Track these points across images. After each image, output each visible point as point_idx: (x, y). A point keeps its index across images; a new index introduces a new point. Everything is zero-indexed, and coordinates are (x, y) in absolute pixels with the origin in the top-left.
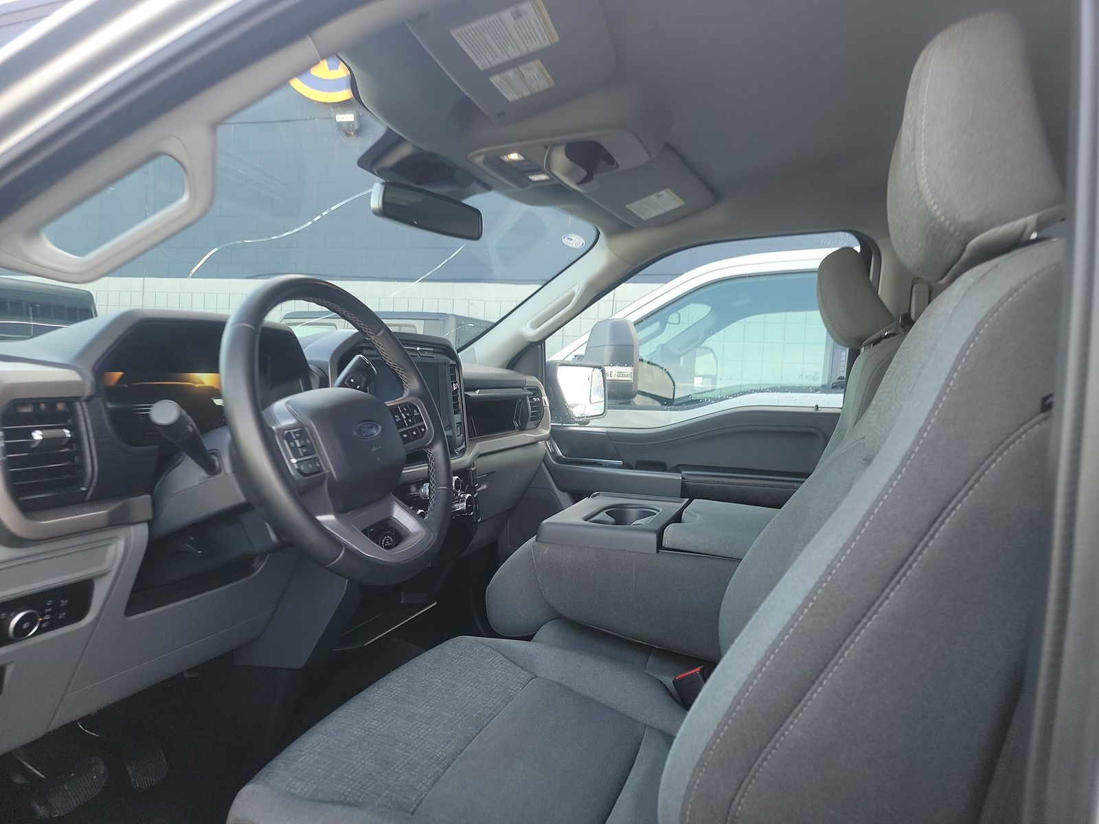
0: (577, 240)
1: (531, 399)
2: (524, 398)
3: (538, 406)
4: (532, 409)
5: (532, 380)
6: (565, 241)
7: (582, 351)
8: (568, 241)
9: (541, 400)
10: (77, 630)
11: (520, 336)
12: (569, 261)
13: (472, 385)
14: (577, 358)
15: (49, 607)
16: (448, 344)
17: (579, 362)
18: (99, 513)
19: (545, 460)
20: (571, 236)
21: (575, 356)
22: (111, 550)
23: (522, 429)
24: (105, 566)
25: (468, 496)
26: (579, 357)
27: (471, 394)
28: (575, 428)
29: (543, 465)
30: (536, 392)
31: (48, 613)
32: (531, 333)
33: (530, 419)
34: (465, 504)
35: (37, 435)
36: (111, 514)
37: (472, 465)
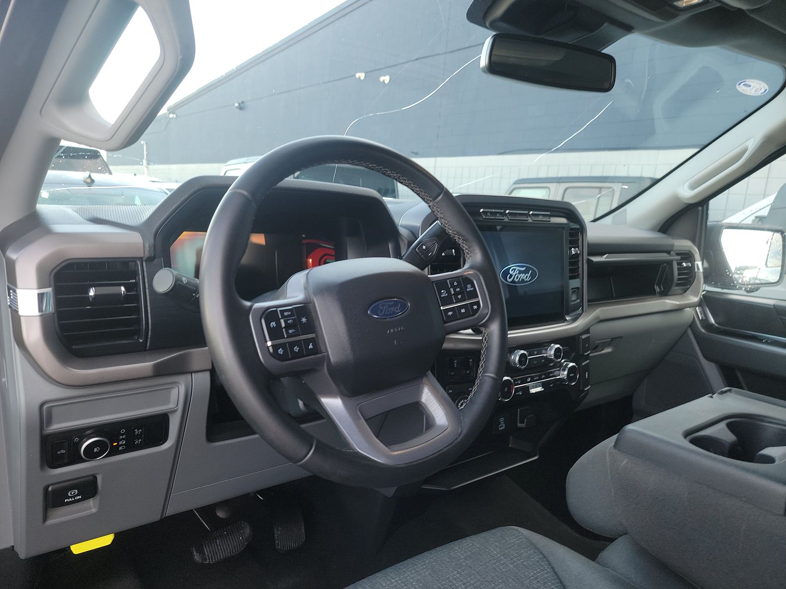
0: (757, 86)
1: (679, 264)
2: (670, 263)
3: (691, 271)
4: (679, 274)
5: (684, 244)
6: (741, 88)
7: (765, 212)
8: (745, 88)
9: (693, 265)
10: (158, 452)
11: (676, 198)
12: (745, 111)
13: (598, 249)
14: (758, 219)
15: (123, 435)
16: (570, 208)
17: (760, 224)
18: (145, 365)
19: (692, 325)
20: (748, 82)
21: (756, 217)
22: (174, 393)
23: (665, 294)
24: (171, 406)
25: (571, 364)
26: (761, 219)
27: (596, 259)
28: (737, 295)
29: (690, 332)
30: (687, 256)
31: (123, 439)
32: (687, 194)
33: (675, 284)
34: (566, 373)
35: (92, 293)
36: (156, 366)
37: (587, 331)
